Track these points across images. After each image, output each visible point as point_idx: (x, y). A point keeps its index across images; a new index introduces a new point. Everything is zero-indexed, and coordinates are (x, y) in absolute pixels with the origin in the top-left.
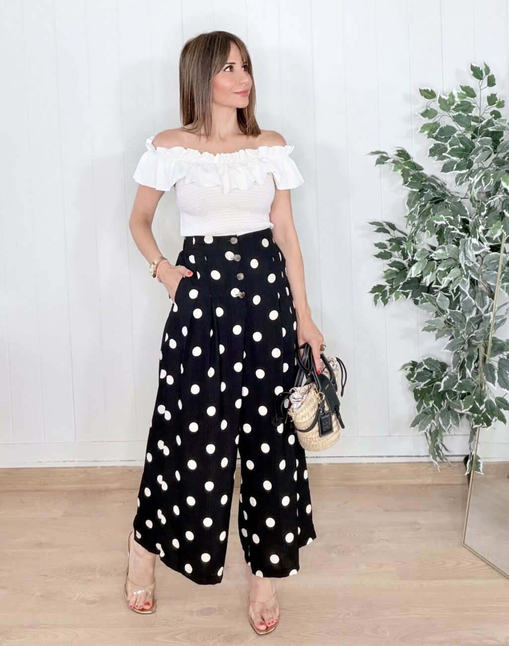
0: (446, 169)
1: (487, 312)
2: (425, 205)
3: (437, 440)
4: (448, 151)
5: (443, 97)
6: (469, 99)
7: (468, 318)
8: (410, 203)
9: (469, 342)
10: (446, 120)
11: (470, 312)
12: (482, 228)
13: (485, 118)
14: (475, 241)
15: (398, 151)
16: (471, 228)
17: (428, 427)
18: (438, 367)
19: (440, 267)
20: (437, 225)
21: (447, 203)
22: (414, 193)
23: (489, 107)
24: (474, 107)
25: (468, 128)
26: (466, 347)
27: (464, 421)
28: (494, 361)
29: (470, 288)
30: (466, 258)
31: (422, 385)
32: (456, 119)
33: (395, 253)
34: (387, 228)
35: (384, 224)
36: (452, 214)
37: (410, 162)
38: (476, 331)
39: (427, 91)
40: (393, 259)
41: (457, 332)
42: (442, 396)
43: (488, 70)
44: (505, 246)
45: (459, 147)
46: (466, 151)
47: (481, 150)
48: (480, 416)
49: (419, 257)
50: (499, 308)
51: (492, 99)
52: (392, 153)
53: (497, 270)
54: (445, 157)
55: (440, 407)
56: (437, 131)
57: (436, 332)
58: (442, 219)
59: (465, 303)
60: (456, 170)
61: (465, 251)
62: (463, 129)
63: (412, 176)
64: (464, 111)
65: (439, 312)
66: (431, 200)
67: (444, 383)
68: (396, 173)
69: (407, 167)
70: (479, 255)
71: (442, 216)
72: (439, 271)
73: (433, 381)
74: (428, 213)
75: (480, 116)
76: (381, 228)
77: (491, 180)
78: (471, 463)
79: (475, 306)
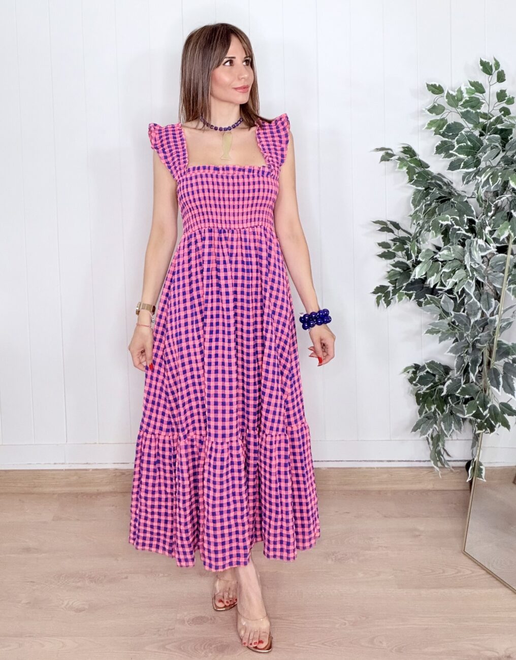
0: (453, 167)
1: (492, 314)
2: (430, 204)
3: (438, 446)
4: (455, 148)
5: (451, 92)
6: (478, 95)
7: (472, 321)
8: (416, 203)
9: (474, 346)
10: (453, 116)
11: (475, 314)
12: (488, 229)
13: (494, 115)
14: (481, 242)
15: (403, 148)
16: (477, 229)
17: (430, 432)
18: (441, 370)
19: (445, 268)
20: (442, 225)
21: (453, 202)
22: (419, 191)
23: (498, 103)
24: (483, 103)
25: (477, 125)
26: (470, 350)
27: (467, 426)
28: (499, 365)
29: (475, 290)
30: (472, 259)
31: (424, 389)
32: (465, 115)
33: (399, 253)
34: (391, 227)
35: (389, 223)
36: (458, 214)
37: (416, 159)
38: (480, 335)
39: (434, 86)
40: (396, 259)
41: (462, 336)
42: (445, 400)
43: (497, 65)
44: (511, 246)
45: (467, 144)
46: (474, 149)
47: (489, 148)
48: (483, 421)
49: (423, 258)
50: (505, 311)
51: (501, 96)
52: (397, 150)
53: (503, 272)
54: (452, 155)
55: (443, 411)
56: (445, 128)
57: (440, 335)
58: (447, 219)
59: (470, 305)
60: (463, 168)
61: (470, 252)
62: (471, 126)
63: (417, 173)
64: (472, 107)
65: (443, 314)
66: (437, 199)
67: (447, 387)
68: (401, 170)
69: (412, 165)
70: (486, 256)
71: (447, 216)
72: (444, 272)
73: (436, 385)
74: (434, 212)
75: (489, 113)
76: (385, 227)
77: (499, 179)
78: (474, 469)
79: (480, 308)
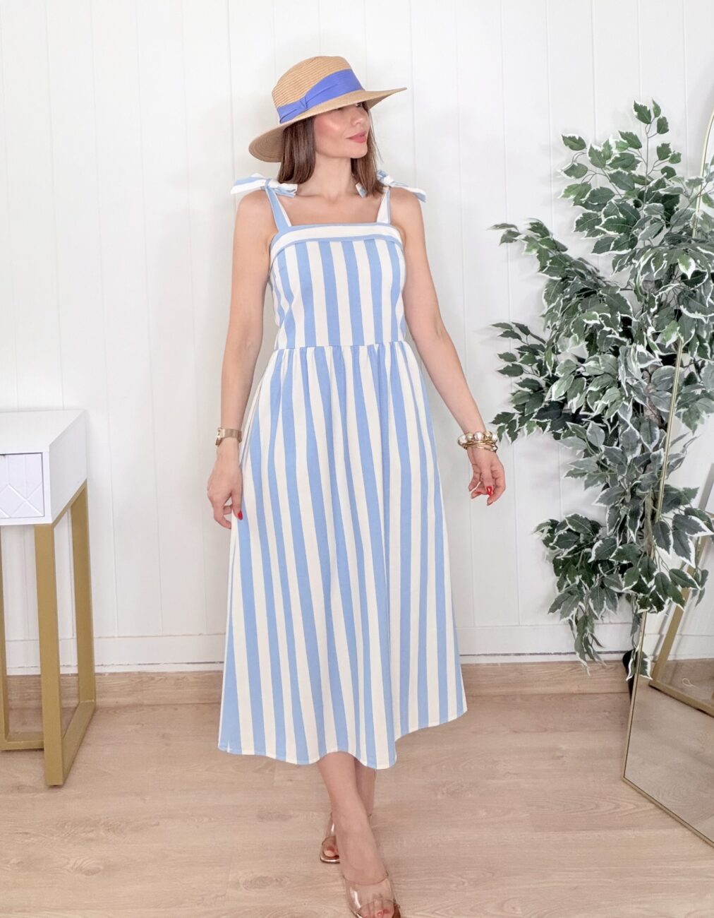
0: (600, 248)
1: (656, 448)
2: (570, 299)
3: (586, 631)
4: (603, 223)
5: (595, 147)
6: (631, 151)
7: (630, 458)
8: (550, 297)
9: (633, 492)
10: (598, 179)
11: (633, 449)
12: (651, 330)
13: (654, 178)
14: (641, 349)
15: (531, 224)
16: (634, 332)
18: (588, 528)
19: (592, 386)
20: (587, 325)
21: (601, 296)
22: (554, 282)
23: (660, 162)
24: (639, 162)
25: (631, 190)
26: (628, 499)
27: (622, 603)
28: (668, 518)
29: (633, 416)
30: (629, 374)
31: (564, 553)
32: (614, 178)
33: (527, 368)
34: (517, 331)
35: (514, 326)
36: (609, 310)
37: (549, 239)
38: (641, 477)
39: (573, 139)
40: (524, 376)
41: (614, 479)
42: (593, 569)
43: (657, 110)
44: (681, 356)
45: (618, 217)
46: (628, 223)
47: (648, 222)
48: (647, 596)
49: (562, 372)
51: (663, 152)
52: (523, 227)
53: (671, 390)
54: (598, 232)
55: (591, 583)
56: (588, 195)
57: (586, 478)
58: (594, 317)
59: (626, 436)
60: (614, 249)
61: (626, 364)
62: (623, 192)
63: (551, 258)
64: (625, 167)
65: (590, 450)
66: (579, 292)
67: (596, 550)
68: (529, 254)
69: (544, 247)
70: (646, 369)
71: (595, 313)
72: (591, 391)
73: (580, 547)
74: (575, 310)
75: (647, 176)
76: (509, 332)
77: (665, 262)
78: (635, 663)
79: (639, 441)
